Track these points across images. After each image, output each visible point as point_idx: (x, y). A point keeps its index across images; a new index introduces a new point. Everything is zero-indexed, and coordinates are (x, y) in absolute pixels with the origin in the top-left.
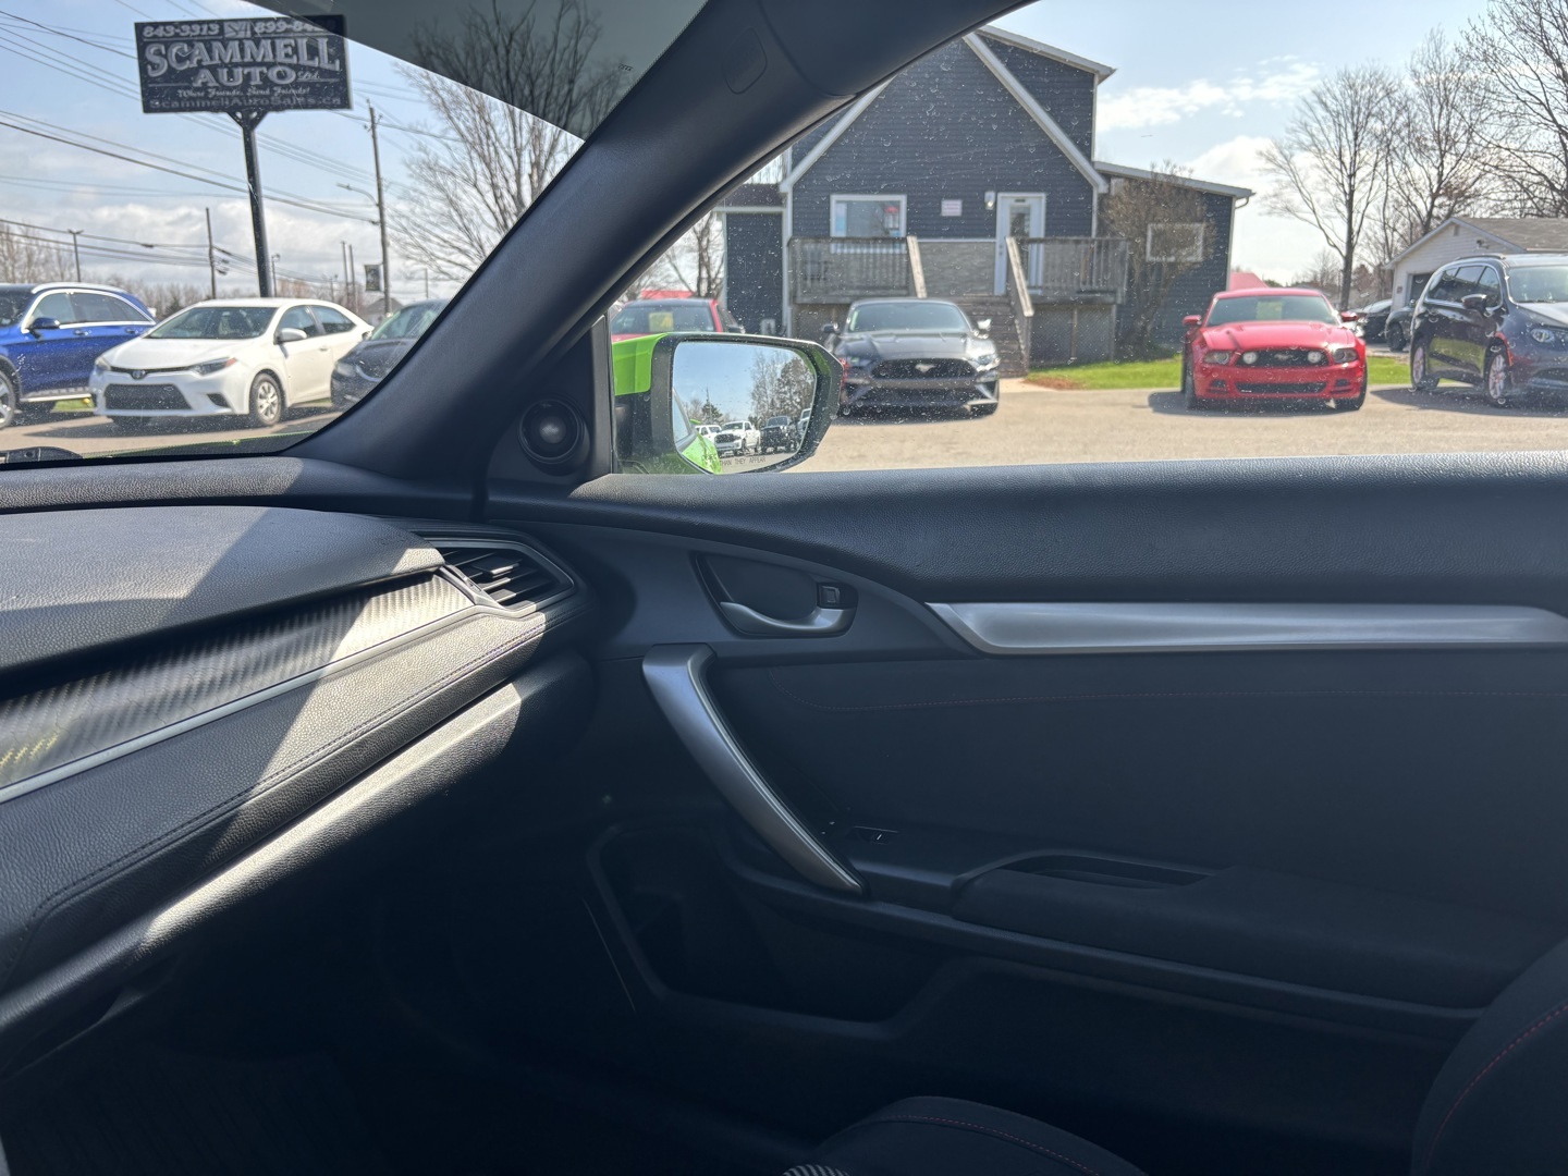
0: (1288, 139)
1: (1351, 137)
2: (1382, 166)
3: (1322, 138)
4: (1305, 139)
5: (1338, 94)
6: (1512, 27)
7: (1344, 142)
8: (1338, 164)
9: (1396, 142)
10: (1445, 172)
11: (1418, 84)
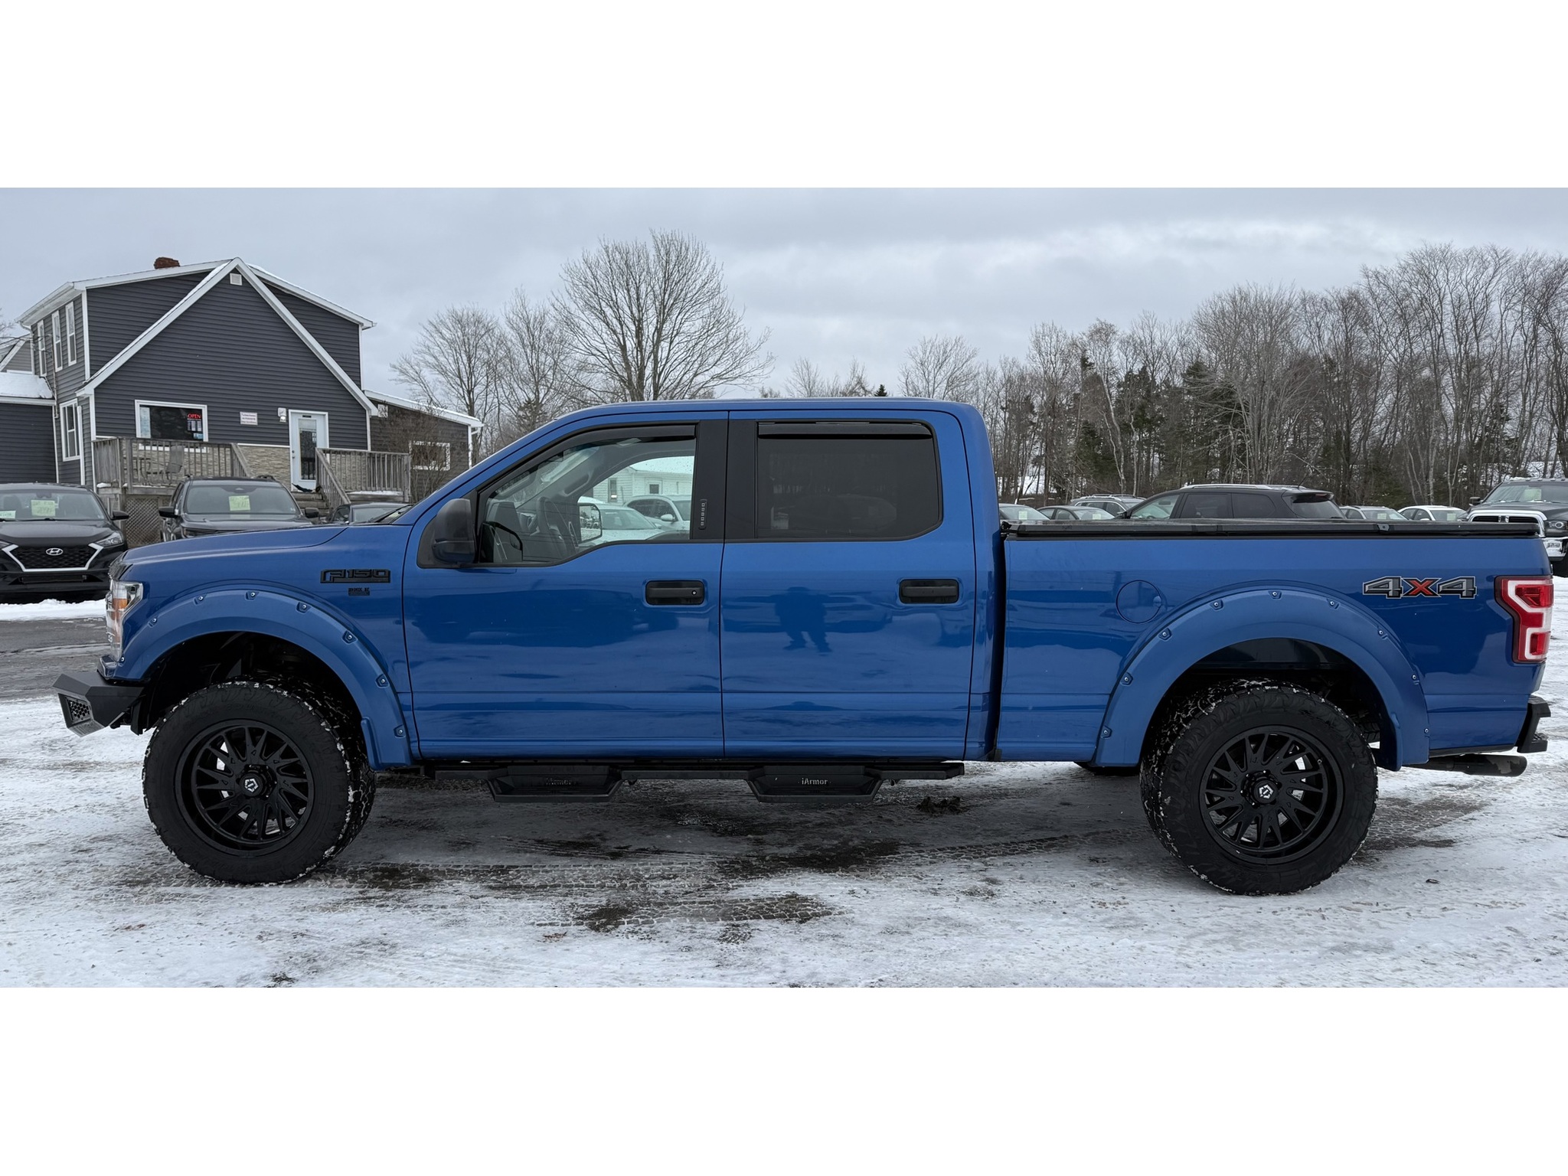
0: (416, 359)
1: (465, 362)
2: (492, 386)
3: (442, 359)
4: (431, 360)
5: (450, 325)
6: (581, 303)
7: (462, 366)
8: (459, 382)
9: (501, 368)
10: (541, 396)
11: (512, 328)
